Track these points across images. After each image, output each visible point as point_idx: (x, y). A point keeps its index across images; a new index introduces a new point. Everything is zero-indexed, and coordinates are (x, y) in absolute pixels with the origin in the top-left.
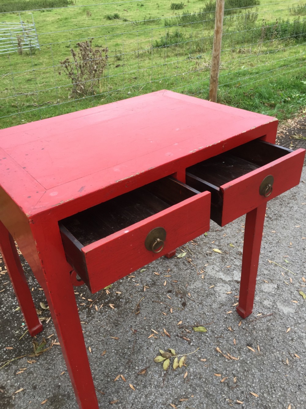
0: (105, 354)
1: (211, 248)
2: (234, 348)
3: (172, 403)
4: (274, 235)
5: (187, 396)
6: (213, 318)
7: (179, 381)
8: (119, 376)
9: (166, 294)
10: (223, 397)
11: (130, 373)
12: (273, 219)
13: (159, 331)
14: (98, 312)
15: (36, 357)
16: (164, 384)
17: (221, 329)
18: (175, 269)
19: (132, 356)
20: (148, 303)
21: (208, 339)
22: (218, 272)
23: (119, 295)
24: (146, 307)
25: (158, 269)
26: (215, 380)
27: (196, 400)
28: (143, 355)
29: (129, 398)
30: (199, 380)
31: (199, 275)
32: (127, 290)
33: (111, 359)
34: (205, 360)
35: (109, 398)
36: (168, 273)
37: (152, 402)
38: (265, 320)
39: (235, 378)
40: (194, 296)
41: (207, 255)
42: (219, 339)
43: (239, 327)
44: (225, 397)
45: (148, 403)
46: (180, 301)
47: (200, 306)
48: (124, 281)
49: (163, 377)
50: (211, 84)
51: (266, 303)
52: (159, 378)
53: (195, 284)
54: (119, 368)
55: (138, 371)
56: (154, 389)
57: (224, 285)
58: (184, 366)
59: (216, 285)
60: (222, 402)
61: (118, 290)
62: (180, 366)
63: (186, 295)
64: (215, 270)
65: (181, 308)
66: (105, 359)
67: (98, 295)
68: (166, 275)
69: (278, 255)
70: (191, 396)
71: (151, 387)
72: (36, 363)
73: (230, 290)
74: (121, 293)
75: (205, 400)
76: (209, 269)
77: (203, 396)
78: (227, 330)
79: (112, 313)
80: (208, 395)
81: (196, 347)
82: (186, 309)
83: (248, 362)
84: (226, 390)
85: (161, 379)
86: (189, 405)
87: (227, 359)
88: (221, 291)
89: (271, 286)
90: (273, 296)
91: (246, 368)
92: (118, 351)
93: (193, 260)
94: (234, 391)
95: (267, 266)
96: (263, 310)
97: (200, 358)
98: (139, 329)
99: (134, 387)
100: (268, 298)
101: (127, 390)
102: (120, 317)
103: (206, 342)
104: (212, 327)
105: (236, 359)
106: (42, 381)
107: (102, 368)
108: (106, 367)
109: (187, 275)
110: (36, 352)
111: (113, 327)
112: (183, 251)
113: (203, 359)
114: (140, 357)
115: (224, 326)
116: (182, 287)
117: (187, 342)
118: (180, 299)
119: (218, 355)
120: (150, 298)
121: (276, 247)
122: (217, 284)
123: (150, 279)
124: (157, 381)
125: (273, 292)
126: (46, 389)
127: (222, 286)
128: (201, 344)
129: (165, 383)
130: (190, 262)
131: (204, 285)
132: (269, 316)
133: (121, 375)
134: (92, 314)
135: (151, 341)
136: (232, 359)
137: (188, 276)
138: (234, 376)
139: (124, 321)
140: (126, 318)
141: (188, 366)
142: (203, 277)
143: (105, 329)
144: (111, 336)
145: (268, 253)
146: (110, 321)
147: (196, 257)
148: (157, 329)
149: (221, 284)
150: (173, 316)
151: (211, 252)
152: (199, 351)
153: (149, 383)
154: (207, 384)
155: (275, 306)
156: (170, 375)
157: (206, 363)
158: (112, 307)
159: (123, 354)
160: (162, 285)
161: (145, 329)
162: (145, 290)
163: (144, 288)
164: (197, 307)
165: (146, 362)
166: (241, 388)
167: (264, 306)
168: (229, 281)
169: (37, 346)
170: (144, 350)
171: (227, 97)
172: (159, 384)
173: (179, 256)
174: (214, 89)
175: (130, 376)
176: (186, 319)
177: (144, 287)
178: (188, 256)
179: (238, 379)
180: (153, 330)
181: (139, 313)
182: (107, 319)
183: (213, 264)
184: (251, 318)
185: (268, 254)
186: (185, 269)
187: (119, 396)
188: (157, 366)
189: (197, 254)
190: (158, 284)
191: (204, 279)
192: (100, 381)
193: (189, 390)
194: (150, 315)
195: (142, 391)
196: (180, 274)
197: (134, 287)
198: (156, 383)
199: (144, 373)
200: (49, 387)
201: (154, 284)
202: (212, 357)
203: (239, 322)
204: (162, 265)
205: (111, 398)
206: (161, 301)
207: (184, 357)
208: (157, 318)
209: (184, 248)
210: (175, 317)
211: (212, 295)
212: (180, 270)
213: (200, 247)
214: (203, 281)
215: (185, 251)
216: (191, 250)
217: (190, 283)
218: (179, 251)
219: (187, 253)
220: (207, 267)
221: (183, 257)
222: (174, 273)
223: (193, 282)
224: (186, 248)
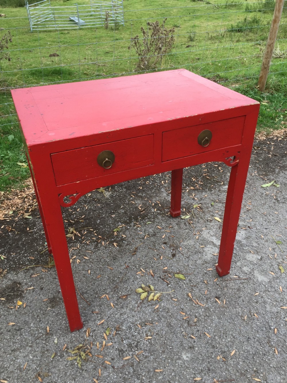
0: (99, 278)
1: (213, 216)
2: (204, 297)
3: (139, 324)
4: (276, 216)
5: (152, 322)
6: (194, 271)
7: (150, 310)
8: (105, 295)
9: (161, 245)
10: (182, 330)
11: (114, 295)
12: (280, 202)
13: (146, 271)
14: (104, 247)
15: (49, 268)
16: (137, 309)
17: (198, 280)
18: (176, 227)
19: (119, 284)
20: (145, 248)
21: (184, 285)
22: (212, 236)
23: (124, 238)
24: (142, 251)
25: (162, 224)
26: (179, 316)
27: (159, 327)
28: (128, 285)
29: (107, 312)
30: (166, 313)
31: (195, 236)
32: (131, 235)
33: (103, 282)
34: (176, 300)
35: (93, 309)
36: (169, 229)
37: (124, 319)
38: (239, 282)
39: (197, 319)
40: (184, 251)
41: (207, 221)
42: (193, 287)
43: (214, 282)
44: (183, 331)
45: (121, 319)
46: (172, 253)
47: (186, 259)
48: (131, 228)
49: (139, 304)
50: (262, 70)
51: (245, 269)
52: (135, 304)
53: (188, 242)
54: (107, 290)
55: (120, 295)
56: (129, 311)
57: (213, 247)
58: (158, 300)
60: (179, 334)
61: (124, 234)
62: (154, 300)
63: (177, 249)
64: (209, 235)
65: (170, 257)
66: (98, 281)
67: (108, 234)
68: (167, 230)
69: (272, 233)
70: (155, 323)
71: (127, 309)
72: (47, 272)
74: (125, 236)
75: (166, 329)
76: (205, 233)
77: (165, 326)
78: (203, 282)
79: (114, 250)
80: (169, 325)
81: (172, 289)
82: (174, 259)
83: (211, 310)
84: (185, 326)
85: (137, 305)
86: (152, 329)
87: (195, 303)
88: (209, 252)
89: (256, 256)
90: (254, 264)
91: (208, 314)
92: (110, 277)
93: (194, 223)
94: (192, 328)
95: (258, 240)
96: (240, 274)
97: (173, 297)
98: (131, 266)
99: (114, 305)
100: (248, 265)
101: (108, 307)
102: (119, 254)
103: (182, 287)
104: (191, 277)
105: (203, 305)
106: (48, 285)
107: (94, 287)
108: (97, 287)
109: (184, 233)
110: (50, 264)
111: (111, 260)
114: (125, 286)
115: (201, 278)
116: (176, 242)
117: (166, 284)
118: (172, 251)
119: (188, 299)
120: (147, 245)
121: (274, 226)
122: (207, 245)
123: (153, 231)
124: (133, 306)
125: (255, 262)
126: (49, 292)
127: (212, 248)
128: (177, 288)
129: (139, 308)
130: (190, 224)
131: (197, 244)
132: (243, 279)
133: (107, 295)
134: (99, 247)
135: (138, 276)
136: (198, 305)
137: (185, 234)
138: (196, 317)
139: (121, 258)
140: (123, 256)
141: (161, 301)
142: (197, 238)
143: (105, 260)
144: (108, 266)
145: (263, 229)
146: (110, 255)
147: (197, 221)
148: (145, 269)
149: (211, 246)
150: (162, 262)
151: (211, 219)
152: (174, 292)
153: (126, 305)
154: (172, 318)
155: (252, 273)
156: (144, 304)
157: (176, 302)
158: (115, 245)
159: (113, 281)
160: (161, 237)
161: (136, 267)
162: (145, 238)
163: (145, 236)
164: (184, 259)
165: (129, 291)
166: (198, 328)
167: (243, 271)
169: (51, 260)
170: (130, 282)
171: (276, 85)
172: (133, 308)
173: (183, 217)
174: (264, 76)
175: (113, 297)
176: (171, 267)
177: (145, 235)
178: (191, 219)
179: (198, 320)
180: (142, 269)
181: (135, 254)
182: (109, 254)
183: (209, 229)
184: (227, 277)
186: (184, 228)
187: (101, 309)
188: (136, 295)
189: (199, 218)
190: (158, 235)
191: (198, 239)
192: (90, 296)
193: (156, 318)
194: (143, 258)
195: (119, 310)
196: (178, 232)
197: (138, 234)
198: (131, 307)
199: (124, 297)
200: (52, 291)
201: (154, 235)
202: (183, 299)
203: (216, 278)
204: (166, 222)
205: (94, 309)
206: (155, 249)
207: (160, 294)
208: (148, 261)
209: (189, 212)
210: (162, 263)
211: (200, 253)
212: (180, 228)
213: (204, 213)
214: (196, 241)
215: (189, 215)
216: (195, 214)
217: (185, 240)
218: (184, 213)
219: (191, 216)
220: (204, 230)
221: (186, 219)
222: (174, 229)
223: (187, 240)
224: (191, 212)
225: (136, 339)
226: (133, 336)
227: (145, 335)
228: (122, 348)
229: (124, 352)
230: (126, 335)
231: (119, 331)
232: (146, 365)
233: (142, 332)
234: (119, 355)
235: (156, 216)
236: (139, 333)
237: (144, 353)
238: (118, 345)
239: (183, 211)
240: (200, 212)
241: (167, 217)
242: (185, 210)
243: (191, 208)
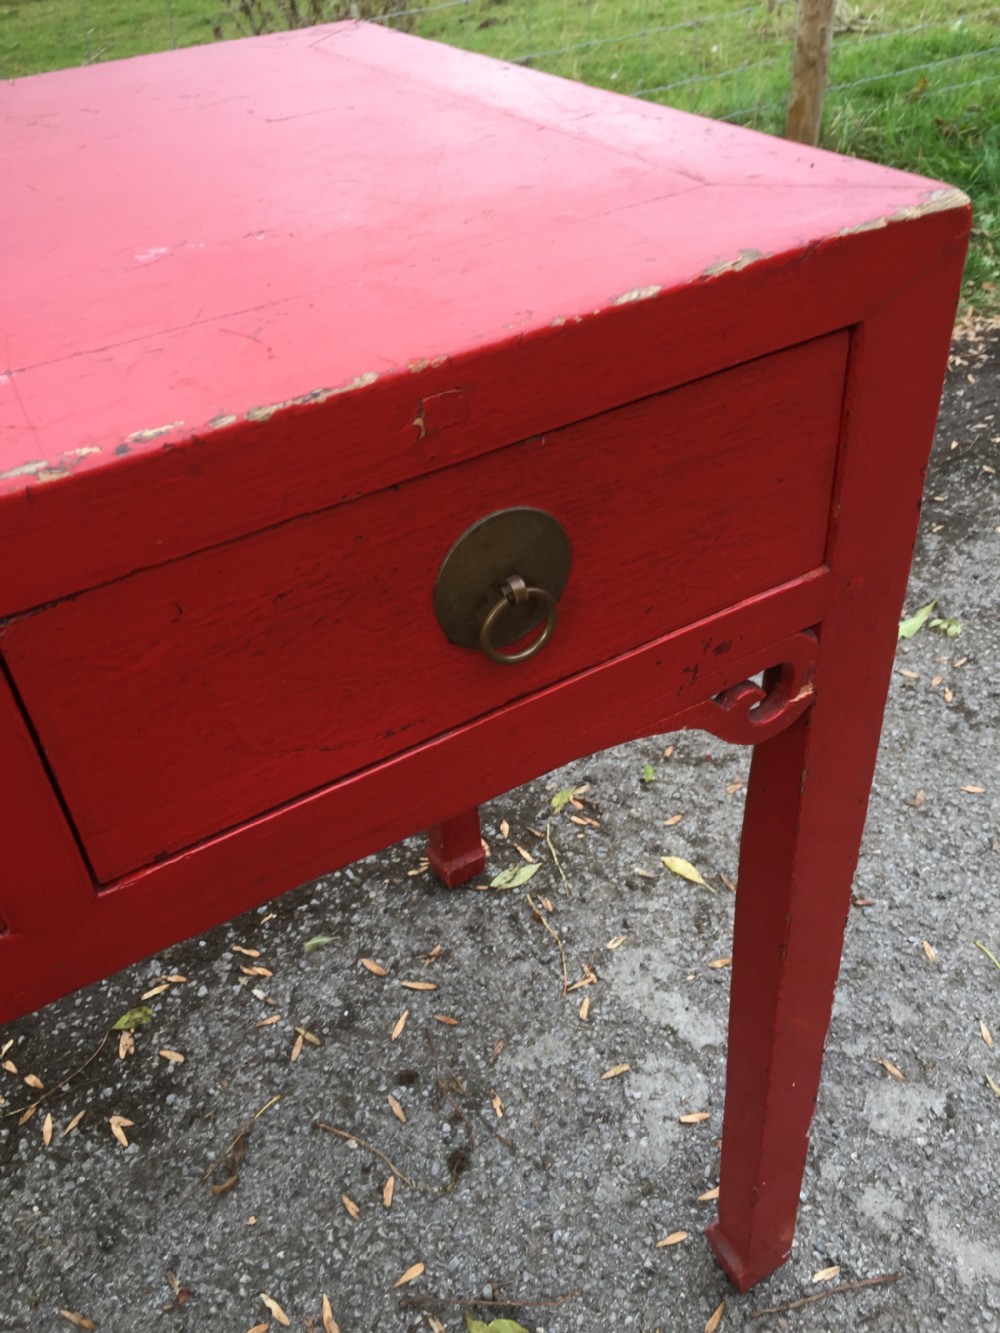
1: (656, 850)
4: (975, 809)
6: (582, 1266)
9: (387, 1092)
12: (980, 717)
13: (297, 1311)
14: (50, 1156)
18: (466, 953)
20: (291, 1133)
22: (665, 987)
23: (170, 1069)
24: (274, 1156)
25: (388, 944)
31: (570, 997)
32: (214, 1045)
36: (430, 966)
38: (853, 1311)
40: (517, 1116)
41: (631, 886)
46: (446, 1141)
47: (533, 1179)
48: (216, 992)
50: (796, 76)
51: (874, 1202)
53: (538, 1049)
57: (679, 1067)
59: (640, 1062)
61: (174, 1040)
63: (479, 1107)
64: (649, 979)
65: (437, 1180)
67: (81, 1057)
68: (417, 979)
69: (979, 924)
73: (700, 1103)
74: (180, 1059)
76: (625, 969)
79: (112, 1168)
82: (465, 1194)
88: (658, 1105)
89: (918, 1101)
90: (918, 1160)
93: (561, 907)
95: (911, 978)
96: (847, 1246)
98: (207, 1282)
100: (886, 1174)
102: (138, 1200)
109: (513, 988)
111: (89, 1252)
112: (525, 854)
115: (629, 1319)
116: (470, 1058)
118: (447, 1127)
120: (307, 1101)
121: (976, 873)
122: (643, 1056)
123: (340, 994)
125: (921, 1141)
127: (670, 1073)
130: (539, 921)
131: (583, 1057)
132: (874, 1286)
134: (20, 1162)
137: (517, 993)
139: (150, 1226)
140: (163, 1208)
142: (583, 1013)
143: (49, 1258)
144: (65, 1303)
145: (928, 903)
146: (84, 1214)
147: (576, 894)
148: (290, 1296)
149: (664, 1062)
150: (390, 1226)
151: (651, 874)
155: (917, 1231)
158: (118, 1133)
160: (383, 1033)
161: (234, 1289)
162: (296, 1052)
163: (293, 1043)
164: (518, 1180)
167: (862, 1222)
168: (708, 1047)
171: (862, 138)
173: (500, 880)
174: (809, 101)
176: (448, 1255)
177: (297, 1034)
178: (542, 885)
180: (271, 1304)
181: (233, 1188)
182: (76, 1204)
183: (647, 943)
184: (777, 1289)
185: (927, 911)
186: (511, 954)
189: (588, 877)
190: (368, 1023)
191: (591, 1018)
194: (282, 1209)
196: (479, 982)
197: (252, 1032)
201: (346, 1025)
203: (714, 1308)
204: (411, 920)
206: (354, 1131)
208: (307, 1228)
209: (530, 842)
210: (395, 1235)
211: (606, 1120)
212: (487, 955)
213: (607, 840)
214: (580, 1034)
215: (534, 857)
216: (562, 852)
217: (517, 1037)
218: (507, 853)
219: (541, 868)
220: (617, 954)
221: (519, 887)
222: (455, 969)
223: (530, 1033)
224: (541, 839)
235: (359, 886)
239: (499, 836)
240: (590, 832)
241: (413, 889)
242: (510, 830)
243: (539, 815)
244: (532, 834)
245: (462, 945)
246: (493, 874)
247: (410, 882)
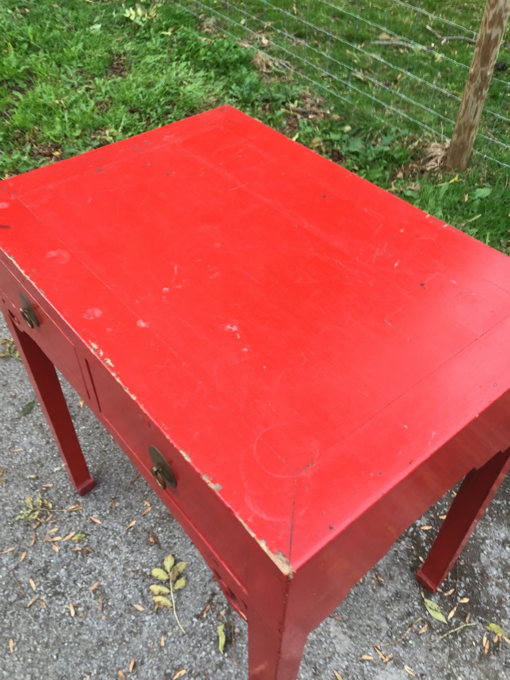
3: (100, 586)
5: (106, 608)
7: (131, 596)
8: (150, 505)
10: (94, 672)
11: (152, 521)
16: (130, 572)
18: (384, 594)
21: (204, 653)
26: (124, 659)
27: (97, 623)
28: (180, 536)
29: (116, 522)
30: (127, 630)
31: (371, 649)
34: (163, 644)
35: (119, 497)
36: (373, 578)
37: (106, 555)
42: (204, 677)
44: (93, 674)
45: (106, 550)
49: (142, 571)
52: (141, 564)
53: (342, 636)
55: (155, 532)
56: (123, 558)
58: (155, 604)
60: (85, 667)
62: (154, 598)
70: (104, 614)
71: (127, 553)
75: (94, 639)
77: (100, 636)
80: (102, 643)
81: (189, 629)
85: (138, 568)
86: (91, 612)
93: (423, 638)
97: (167, 635)
99: (131, 527)
101: (127, 519)
103: (196, 649)
104: (231, 665)
109: (370, 619)
112: (452, 614)
113: (165, 641)
114: (177, 533)
117: (199, 613)
119: (169, 671)
124: (136, 561)
128: (193, 639)
129: (132, 574)
130: (411, 627)
131: (343, 660)
133: (150, 508)
137: (368, 622)
141: (155, 612)
142: (365, 657)
147: (433, 645)
152: (180, 634)
153: (135, 550)
154: (119, 644)
156: (143, 581)
157: (156, 645)
165: (169, 543)
172: (131, 564)
173: (430, 603)
175: (148, 521)
178: (434, 626)
186: (389, 616)
187: (121, 509)
188: (159, 560)
189: (447, 650)
191: (363, 661)
193: (114, 613)
195: (124, 540)
196: (369, 602)
198: (133, 559)
199: (151, 540)
202: (167, 660)
204: (394, 564)
205: (121, 500)
207: (169, 604)
209: (461, 616)
211: (315, 674)
212: (386, 604)
213: (477, 659)
214: (353, 656)
215: (451, 619)
216: (460, 634)
217: (345, 625)
218: (449, 604)
219: (445, 624)
220: (402, 672)
221: (429, 614)
222: (374, 590)
223: (349, 632)
224: (465, 622)
225: (68, 589)
226: (75, 581)
227: (78, 601)
228: (51, 571)
229: (43, 576)
230: (76, 569)
231: (82, 555)
232: (22, 620)
233: (84, 596)
234: (39, 570)
235: (406, 535)
236: (81, 590)
237: (43, 610)
238: (56, 562)
239: (459, 598)
240: (479, 648)
241: (413, 561)
242: (465, 604)
243: (480, 618)
244: (466, 616)
245: (387, 591)
246: (433, 599)
247: (415, 559)
